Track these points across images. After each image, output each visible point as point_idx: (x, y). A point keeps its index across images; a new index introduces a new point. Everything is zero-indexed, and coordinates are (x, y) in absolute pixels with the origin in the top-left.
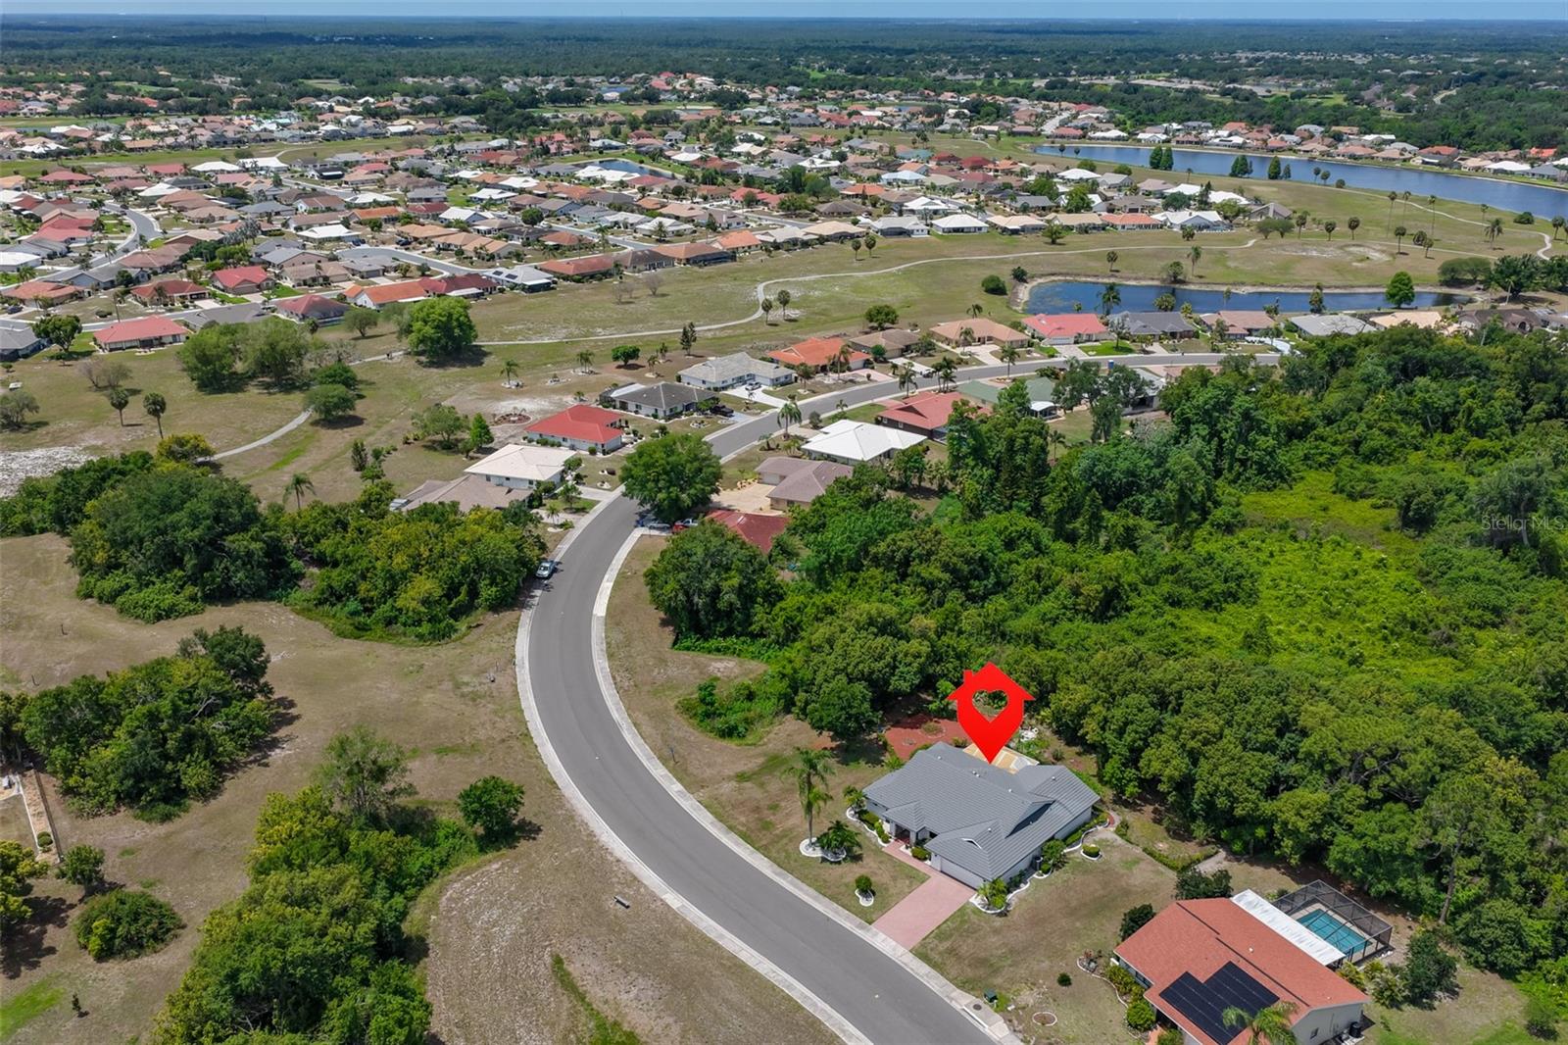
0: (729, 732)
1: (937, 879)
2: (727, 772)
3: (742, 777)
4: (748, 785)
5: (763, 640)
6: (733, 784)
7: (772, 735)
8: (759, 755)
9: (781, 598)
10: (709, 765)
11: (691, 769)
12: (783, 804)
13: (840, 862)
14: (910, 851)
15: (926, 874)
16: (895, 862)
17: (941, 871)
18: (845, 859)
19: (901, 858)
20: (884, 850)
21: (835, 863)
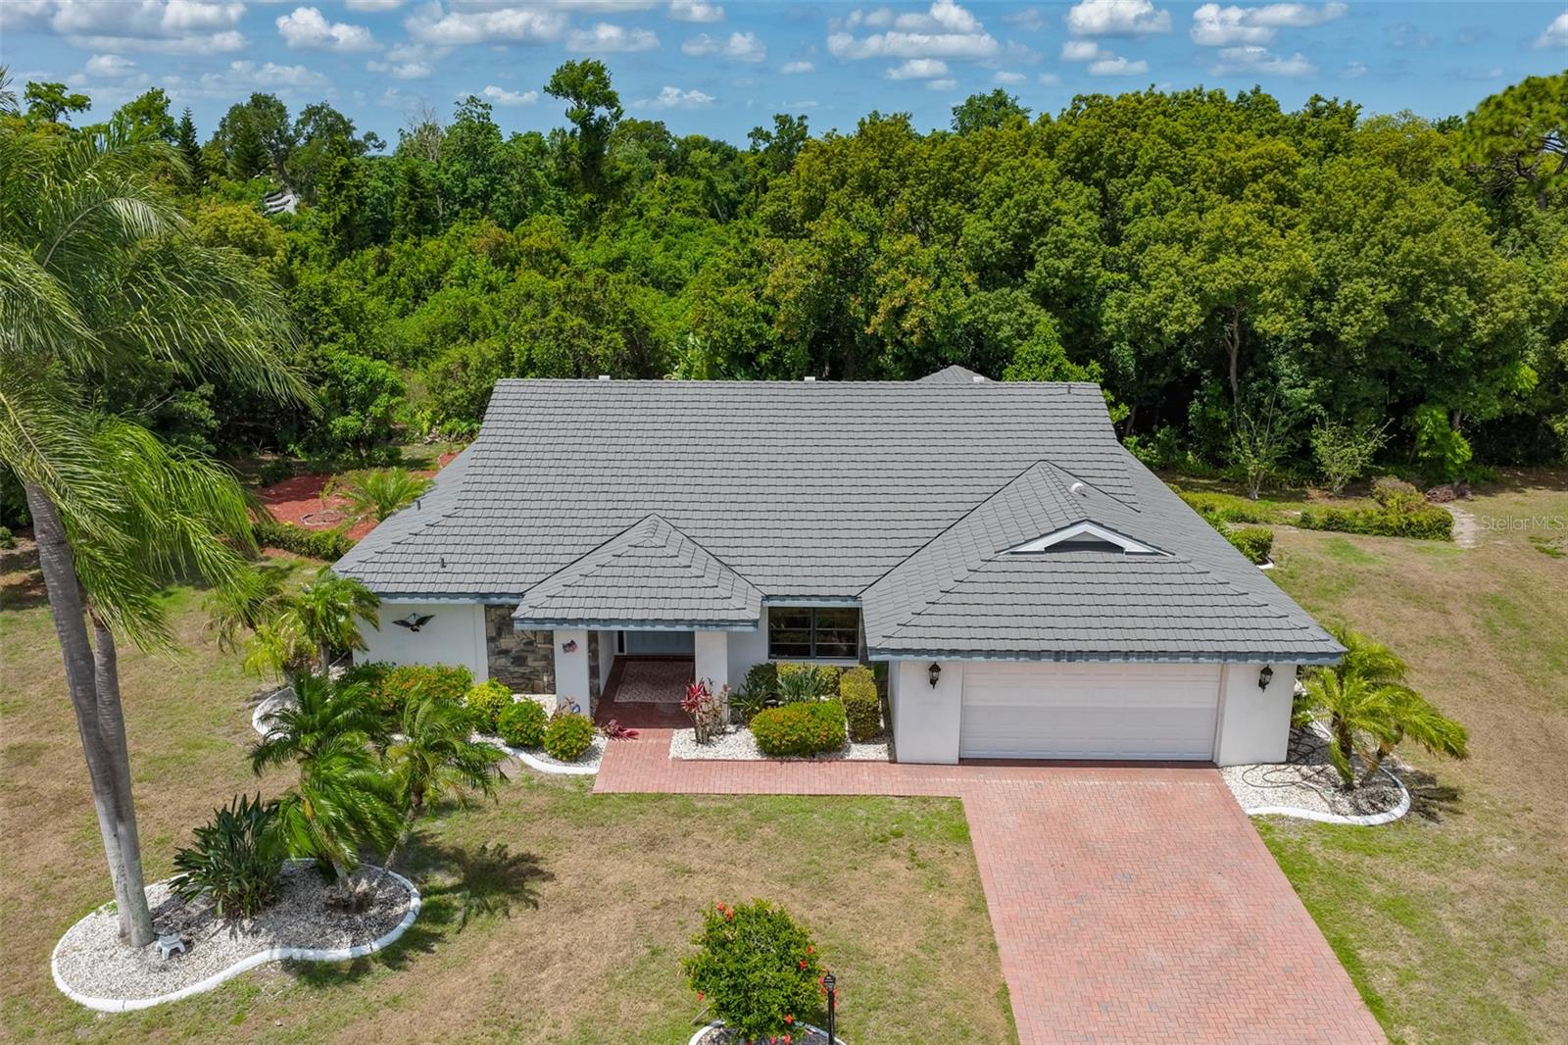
1: (1000, 804)
13: (417, 939)
14: (739, 744)
15: (925, 800)
16: (719, 811)
17: (963, 761)
18: (433, 913)
19: (723, 784)
20: (599, 787)
21: (393, 957)
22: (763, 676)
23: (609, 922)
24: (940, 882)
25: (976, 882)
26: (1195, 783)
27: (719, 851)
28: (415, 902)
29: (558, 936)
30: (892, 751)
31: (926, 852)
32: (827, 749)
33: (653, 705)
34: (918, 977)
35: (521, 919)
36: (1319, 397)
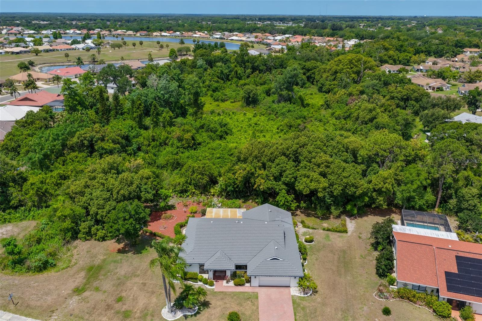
0: (44, 266)
1: (263, 293)
2: (65, 293)
3: (78, 291)
4: (87, 294)
5: (23, 208)
6: (76, 298)
7: (76, 257)
8: (78, 272)
9: (25, 180)
10: (47, 294)
11: (33, 303)
12: (124, 294)
13: (198, 313)
14: (232, 283)
15: (254, 292)
16: (230, 294)
17: (259, 286)
18: (199, 309)
19: (230, 290)
20: (215, 290)
21: (195, 315)
22: (235, 273)
23: (219, 309)
24: (254, 305)
25: (258, 305)
26: (286, 289)
27: (230, 300)
28: (197, 307)
29: (213, 312)
30: (250, 284)
31: (253, 301)
32: (243, 285)
33: (220, 276)
34: (250, 317)
35: (209, 310)
36: (332, 201)
